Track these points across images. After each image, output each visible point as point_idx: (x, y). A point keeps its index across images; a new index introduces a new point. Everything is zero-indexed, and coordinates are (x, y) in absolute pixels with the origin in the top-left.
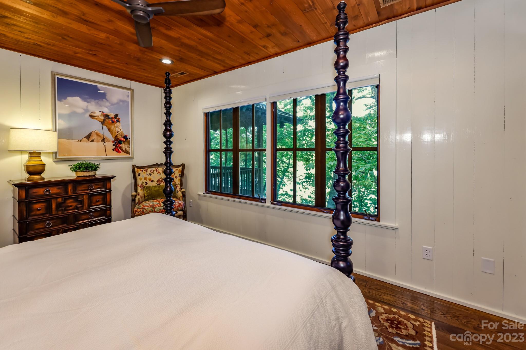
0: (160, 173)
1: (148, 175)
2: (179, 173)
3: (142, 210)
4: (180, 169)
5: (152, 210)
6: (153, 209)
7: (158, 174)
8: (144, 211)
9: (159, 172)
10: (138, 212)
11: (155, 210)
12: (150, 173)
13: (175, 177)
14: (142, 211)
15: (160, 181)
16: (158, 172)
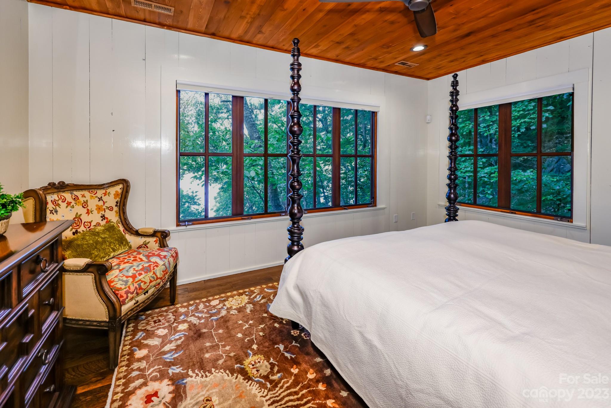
0: (72, 205)
1: (53, 214)
2: (115, 198)
3: (138, 284)
4: (116, 192)
5: (153, 278)
6: (154, 275)
7: (69, 208)
8: (142, 287)
9: (69, 204)
10: (132, 293)
11: (157, 276)
12: (54, 207)
13: (108, 208)
14: (137, 286)
15: (76, 224)
16: (66, 202)
